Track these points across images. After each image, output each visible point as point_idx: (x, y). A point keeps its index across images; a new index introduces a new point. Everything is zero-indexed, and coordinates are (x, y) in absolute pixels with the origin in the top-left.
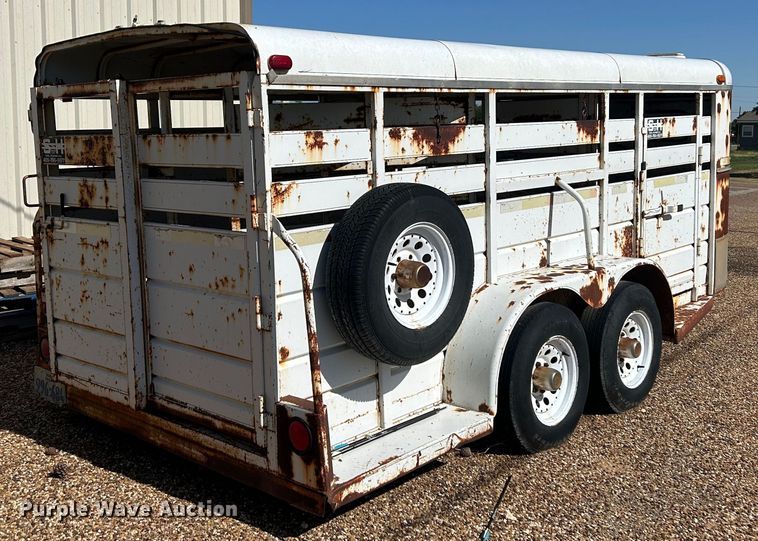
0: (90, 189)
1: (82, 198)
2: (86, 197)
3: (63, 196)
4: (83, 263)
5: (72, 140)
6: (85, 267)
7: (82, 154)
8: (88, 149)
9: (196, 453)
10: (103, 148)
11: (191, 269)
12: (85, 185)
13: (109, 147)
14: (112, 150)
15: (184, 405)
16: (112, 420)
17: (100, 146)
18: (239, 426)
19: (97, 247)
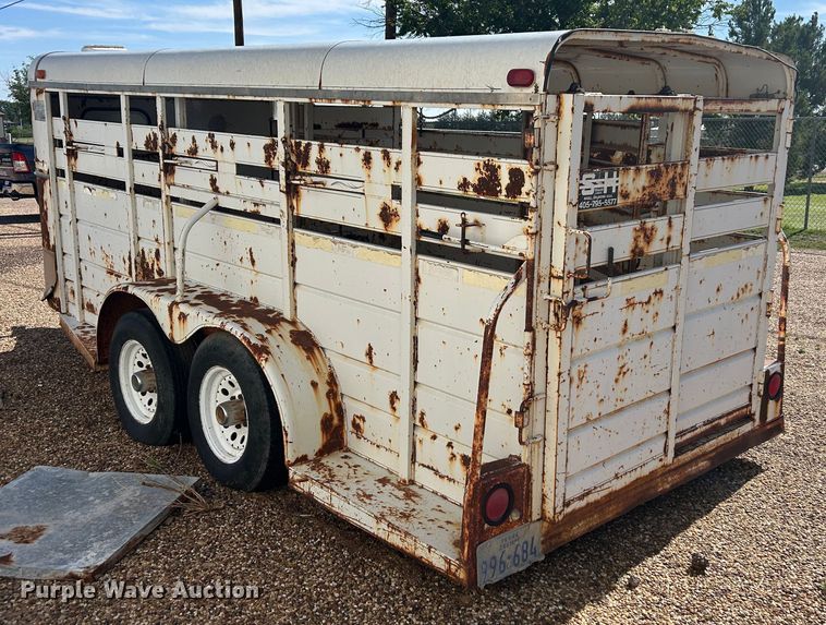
0: (648, 233)
1: (636, 246)
2: (642, 244)
3: (611, 251)
4: (624, 331)
5: (632, 172)
6: (627, 335)
7: (644, 189)
8: (653, 182)
9: (703, 464)
10: (674, 178)
11: (718, 290)
12: (643, 229)
13: (681, 176)
14: (685, 179)
15: (694, 428)
16: (611, 513)
17: (671, 175)
18: (738, 410)
19: (648, 302)
